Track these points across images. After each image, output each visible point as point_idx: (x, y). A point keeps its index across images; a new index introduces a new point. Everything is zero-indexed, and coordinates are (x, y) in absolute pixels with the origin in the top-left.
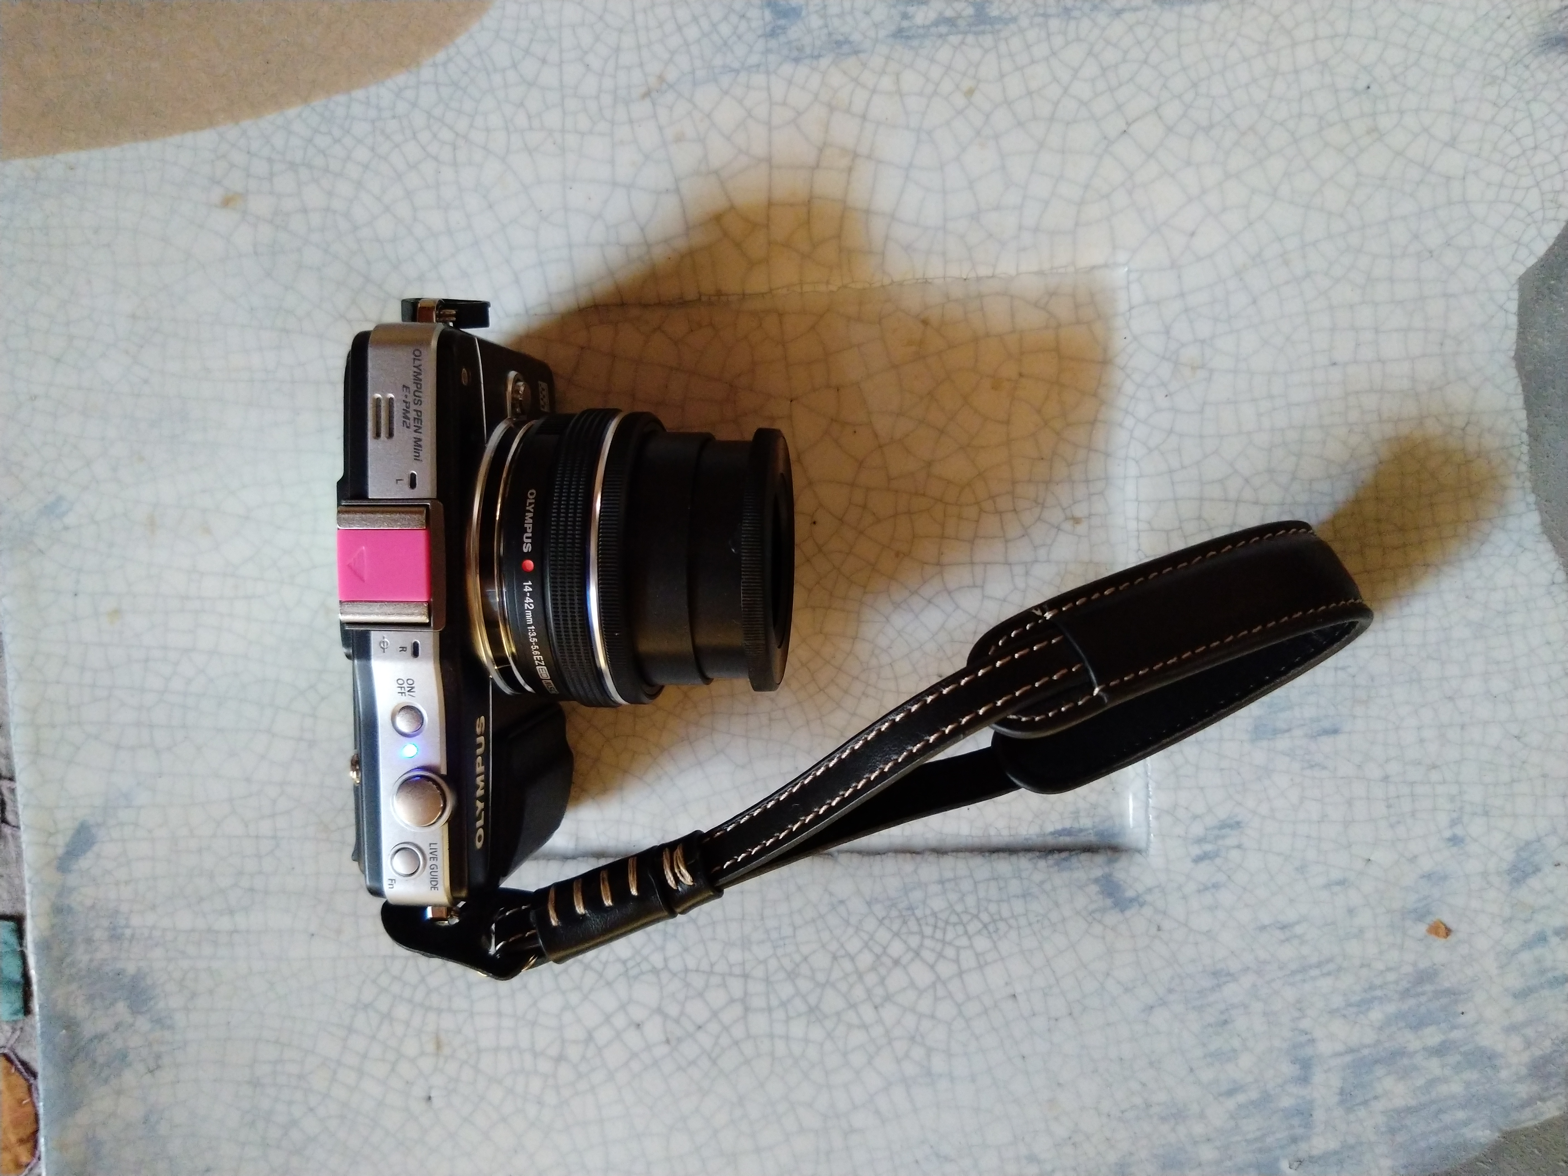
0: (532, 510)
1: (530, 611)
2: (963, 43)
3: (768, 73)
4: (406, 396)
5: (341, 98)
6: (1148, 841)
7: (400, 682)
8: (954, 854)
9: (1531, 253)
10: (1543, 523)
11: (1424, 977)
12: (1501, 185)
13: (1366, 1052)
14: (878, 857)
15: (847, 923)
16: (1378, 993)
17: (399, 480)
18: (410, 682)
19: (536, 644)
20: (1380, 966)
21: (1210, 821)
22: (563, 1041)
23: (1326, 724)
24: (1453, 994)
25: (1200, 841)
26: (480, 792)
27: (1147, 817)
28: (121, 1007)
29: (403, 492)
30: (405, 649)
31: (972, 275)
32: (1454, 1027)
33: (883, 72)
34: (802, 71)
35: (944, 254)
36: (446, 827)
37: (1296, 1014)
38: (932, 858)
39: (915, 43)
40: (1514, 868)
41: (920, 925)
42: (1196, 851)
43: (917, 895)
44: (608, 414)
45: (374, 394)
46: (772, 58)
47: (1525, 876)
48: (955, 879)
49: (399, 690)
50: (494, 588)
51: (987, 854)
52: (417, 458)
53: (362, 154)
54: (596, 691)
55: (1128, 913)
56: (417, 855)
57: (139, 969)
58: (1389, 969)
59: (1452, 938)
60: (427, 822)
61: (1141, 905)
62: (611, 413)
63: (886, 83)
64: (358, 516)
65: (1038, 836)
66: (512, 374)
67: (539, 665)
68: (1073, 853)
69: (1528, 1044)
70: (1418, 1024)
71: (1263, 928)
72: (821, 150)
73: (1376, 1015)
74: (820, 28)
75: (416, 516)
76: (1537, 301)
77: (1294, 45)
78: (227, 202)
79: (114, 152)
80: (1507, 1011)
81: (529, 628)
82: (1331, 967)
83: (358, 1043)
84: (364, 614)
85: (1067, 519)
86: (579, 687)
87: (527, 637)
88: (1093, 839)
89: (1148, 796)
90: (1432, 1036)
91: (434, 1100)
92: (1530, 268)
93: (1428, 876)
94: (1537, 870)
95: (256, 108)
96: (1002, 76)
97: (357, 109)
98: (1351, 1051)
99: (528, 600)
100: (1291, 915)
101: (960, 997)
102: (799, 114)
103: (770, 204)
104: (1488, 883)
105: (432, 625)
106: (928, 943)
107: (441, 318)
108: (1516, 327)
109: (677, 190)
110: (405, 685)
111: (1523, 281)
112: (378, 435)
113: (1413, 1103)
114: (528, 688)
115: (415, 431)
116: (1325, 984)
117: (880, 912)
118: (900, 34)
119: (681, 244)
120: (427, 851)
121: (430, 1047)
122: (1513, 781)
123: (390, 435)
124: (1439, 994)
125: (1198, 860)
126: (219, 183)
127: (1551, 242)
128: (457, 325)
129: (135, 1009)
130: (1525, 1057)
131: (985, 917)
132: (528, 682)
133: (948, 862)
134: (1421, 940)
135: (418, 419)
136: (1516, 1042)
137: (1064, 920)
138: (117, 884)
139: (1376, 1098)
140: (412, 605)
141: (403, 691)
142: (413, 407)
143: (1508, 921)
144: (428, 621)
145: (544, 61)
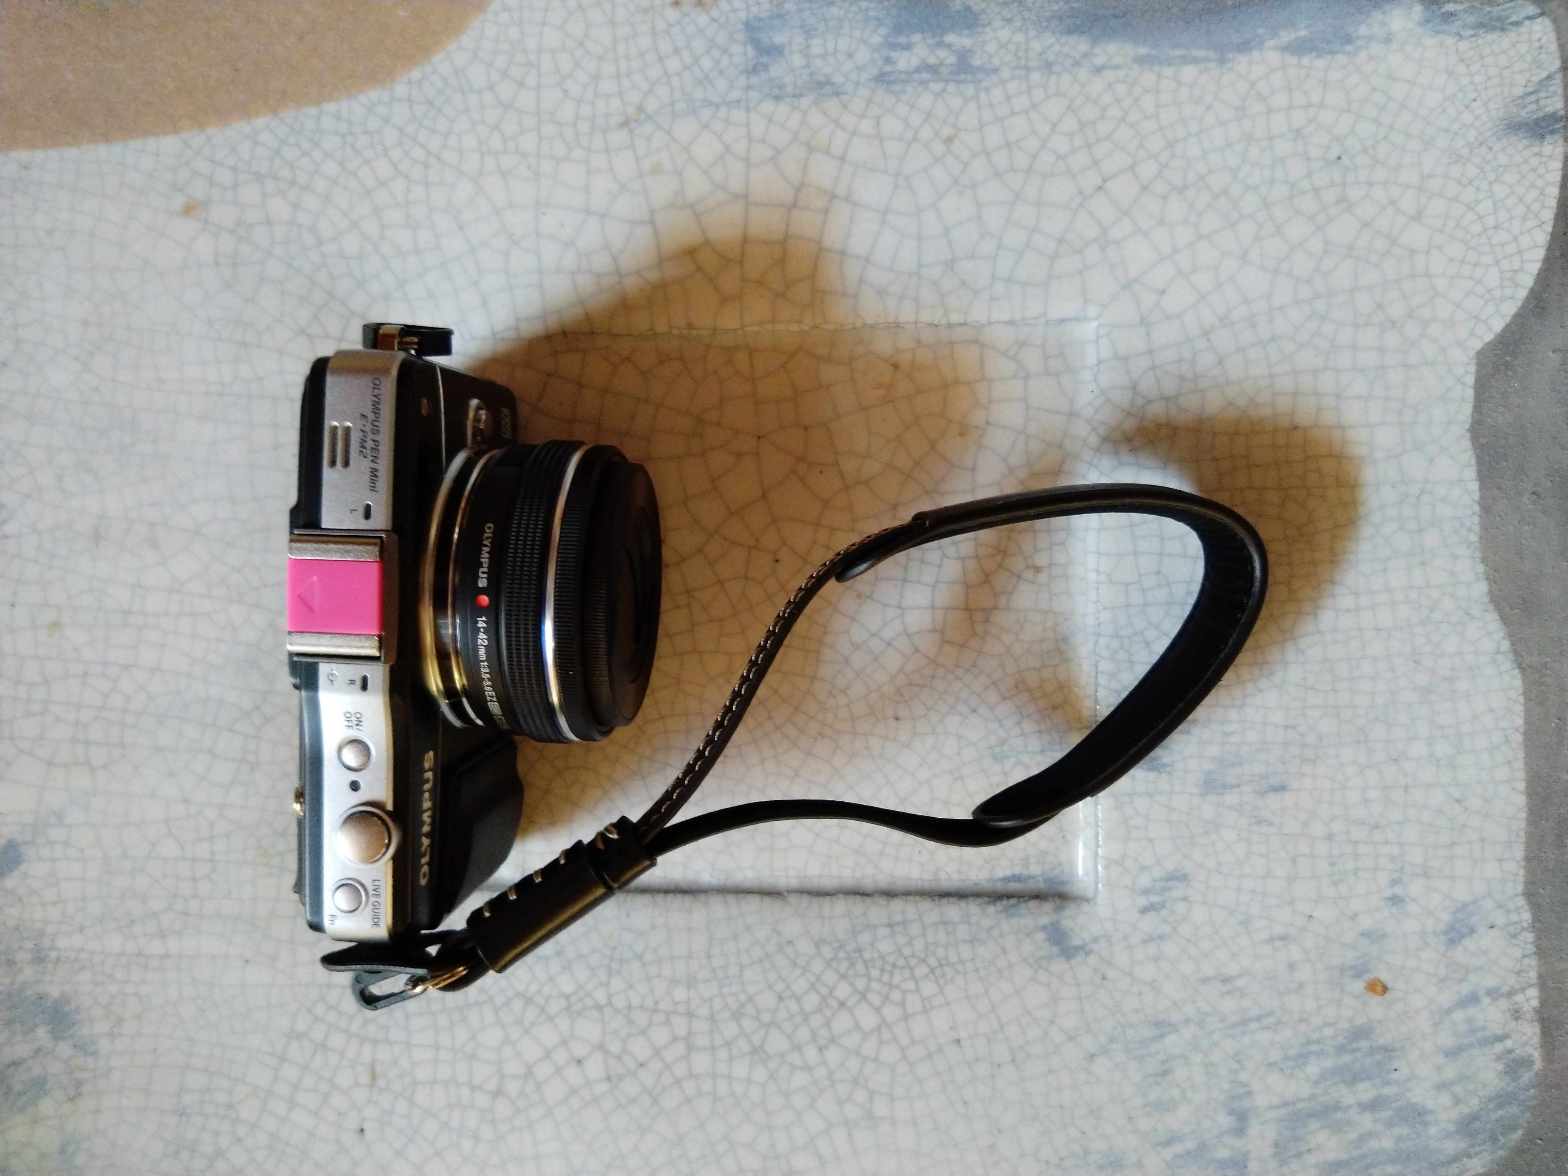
0: (489, 545)
1: (483, 647)
2: (944, 90)
3: (748, 110)
4: (364, 425)
5: (312, 111)
6: (1096, 890)
7: (348, 715)
8: (904, 897)
9: (1490, 329)
10: (1491, 593)
11: (1359, 1033)
12: (1463, 262)
13: (1300, 1105)
14: (828, 899)
15: (795, 964)
16: (1315, 1048)
17: (354, 510)
18: (358, 716)
19: (489, 680)
20: (1317, 1021)
21: (1157, 873)
22: (502, 1077)
23: (1275, 781)
24: (1388, 1050)
25: (1146, 892)
26: (426, 829)
27: (1096, 867)
28: (42, 1033)
29: (357, 523)
30: (353, 682)
31: (944, 321)
32: (1388, 1083)
33: (863, 116)
34: (782, 109)
35: (917, 299)
36: (390, 864)
37: (1235, 1066)
38: (882, 901)
39: (897, 88)
40: (1451, 928)
41: (867, 968)
42: (1143, 901)
43: (864, 938)
44: (571, 446)
45: (331, 421)
46: (753, 94)
47: (1462, 937)
48: (904, 923)
49: (347, 723)
50: (447, 619)
51: (936, 898)
52: (373, 489)
53: (330, 168)
54: (549, 729)
55: (1074, 962)
56: (358, 889)
57: (62, 993)
58: (1327, 1025)
59: (1388, 996)
60: (371, 858)
61: (1087, 954)
62: (574, 446)
63: (866, 126)
64: (310, 546)
65: (988, 881)
66: (474, 402)
67: (492, 701)
68: (1021, 900)
69: (1457, 1102)
70: (1353, 1079)
71: (1205, 980)
72: (798, 190)
73: (1312, 1070)
74: (803, 68)
75: (370, 548)
76: (1493, 376)
77: (1269, 111)
78: (188, 210)
79: (71, 153)
80: (1438, 1069)
81: (482, 664)
82: (1271, 1020)
83: (290, 1072)
84: (313, 645)
85: (1028, 567)
86: (531, 724)
87: (479, 673)
88: (1041, 886)
89: (1098, 846)
90: (1366, 1092)
91: (366, 1132)
92: (1488, 343)
93: (1367, 935)
94: (1472, 931)
95: (223, 116)
96: (982, 126)
97: (328, 123)
98: (1286, 1104)
99: (482, 636)
100: (1233, 969)
101: (905, 1041)
102: (778, 152)
103: (745, 241)
104: (1425, 942)
105: (382, 659)
106: (875, 986)
107: (404, 347)
108: (1472, 399)
109: (652, 222)
110: (353, 719)
111: (1481, 355)
112: (333, 463)
113: (1344, 1157)
114: (479, 722)
115: (372, 461)
116: (1264, 1037)
117: (827, 952)
118: (882, 79)
119: (653, 276)
120: (370, 888)
121: (364, 1079)
122: (1453, 844)
123: (346, 464)
124: (1373, 1051)
125: (1145, 910)
126: (181, 190)
127: (1508, 319)
128: (421, 352)
129: (57, 1036)
130: (1454, 1114)
131: (933, 962)
132: (479, 716)
133: (897, 905)
134: (1358, 997)
135: (375, 449)
136: (1446, 1099)
137: (1010, 966)
138: (44, 905)
139: (1309, 1150)
140: (363, 638)
141: (351, 725)
142: (370, 436)
143: (1443, 980)
144: (378, 654)
145: (521, 84)
